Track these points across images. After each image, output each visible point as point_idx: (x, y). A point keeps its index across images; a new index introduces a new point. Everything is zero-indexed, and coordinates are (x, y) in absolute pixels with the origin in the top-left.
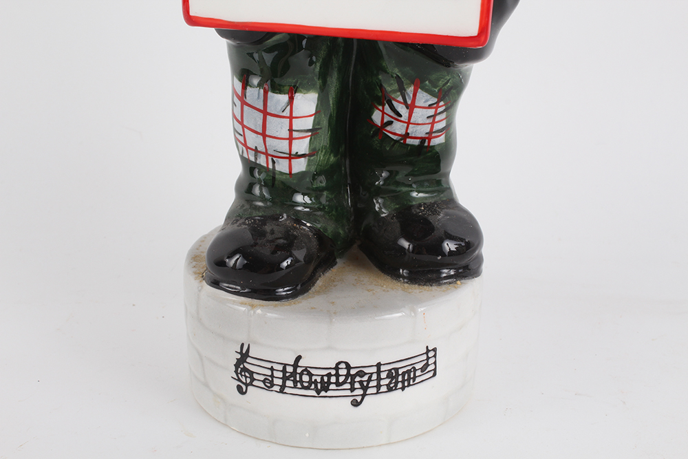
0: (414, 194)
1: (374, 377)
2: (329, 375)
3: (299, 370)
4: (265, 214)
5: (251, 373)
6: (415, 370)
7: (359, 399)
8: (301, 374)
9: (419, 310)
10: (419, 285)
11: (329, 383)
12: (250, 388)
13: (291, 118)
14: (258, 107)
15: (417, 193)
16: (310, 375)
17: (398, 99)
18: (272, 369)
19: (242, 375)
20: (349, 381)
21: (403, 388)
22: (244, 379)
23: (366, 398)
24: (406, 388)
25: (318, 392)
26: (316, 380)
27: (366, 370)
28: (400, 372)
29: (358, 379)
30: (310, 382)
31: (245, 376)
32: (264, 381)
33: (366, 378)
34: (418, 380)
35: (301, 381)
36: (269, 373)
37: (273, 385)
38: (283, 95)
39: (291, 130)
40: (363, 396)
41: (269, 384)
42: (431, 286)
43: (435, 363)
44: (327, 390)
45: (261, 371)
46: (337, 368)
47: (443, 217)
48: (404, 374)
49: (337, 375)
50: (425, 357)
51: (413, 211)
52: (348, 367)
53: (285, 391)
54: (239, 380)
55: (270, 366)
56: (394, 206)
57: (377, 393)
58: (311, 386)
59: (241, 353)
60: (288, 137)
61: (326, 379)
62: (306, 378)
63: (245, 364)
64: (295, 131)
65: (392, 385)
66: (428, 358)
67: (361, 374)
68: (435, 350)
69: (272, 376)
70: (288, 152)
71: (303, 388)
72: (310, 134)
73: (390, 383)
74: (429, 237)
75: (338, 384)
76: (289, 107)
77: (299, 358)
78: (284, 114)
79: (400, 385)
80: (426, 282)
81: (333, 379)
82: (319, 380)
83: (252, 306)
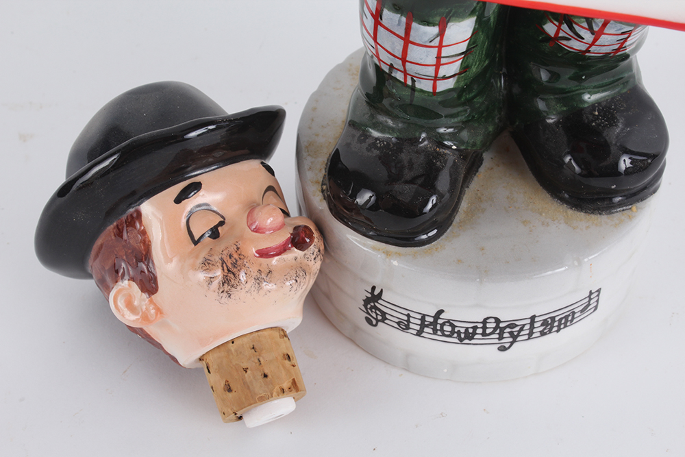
0: (586, 97)
1: (527, 327)
2: (475, 328)
3: (440, 321)
4: (401, 136)
5: (384, 314)
6: (574, 313)
7: (507, 345)
8: (442, 325)
9: (586, 260)
10: (585, 212)
11: (474, 333)
12: (380, 323)
13: (440, 47)
14: (397, 33)
15: (589, 96)
16: (453, 326)
17: (582, 25)
18: (408, 316)
19: (372, 311)
20: (498, 331)
21: (558, 331)
22: (374, 315)
23: (515, 344)
24: (561, 331)
25: (461, 340)
26: (459, 331)
27: (517, 323)
28: (557, 319)
29: (508, 330)
30: (453, 332)
31: (376, 313)
32: (398, 323)
33: (517, 329)
34: (575, 321)
35: (442, 330)
36: (406, 318)
37: (408, 328)
38: (432, 27)
39: (439, 57)
40: (512, 343)
41: (404, 326)
42: (600, 214)
43: (597, 301)
44: (471, 338)
45: (395, 315)
46: (485, 322)
47: (623, 129)
48: (560, 320)
49: (484, 328)
50: (587, 299)
51: (585, 117)
52: (498, 321)
53: (422, 335)
54: (368, 313)
55: (406, 312)
56: (560, 108)
57: (529, 339)
58: (453, 334)
59: (372, 293)
60: (435, 63)
61: (471, 331)
62: (447, 328)
63: (376, 304)
64: (444, 57)
65: (545, 331)
66: (590, 299)
67: (512, 326)
68: (599, 291)
69: (408, 321)
70: (434, 75)
71: (444, 335)
72: (463, 56)
73: (545, 329)
74: (604, 164)
75: (484, 334)
76: (439, 38)
77: (441, 312)
78: (432, 44)
79: (555, 329)
80: (594, 210)
81: (479, 331)
82: (463, 330)
83: (387, 253)
